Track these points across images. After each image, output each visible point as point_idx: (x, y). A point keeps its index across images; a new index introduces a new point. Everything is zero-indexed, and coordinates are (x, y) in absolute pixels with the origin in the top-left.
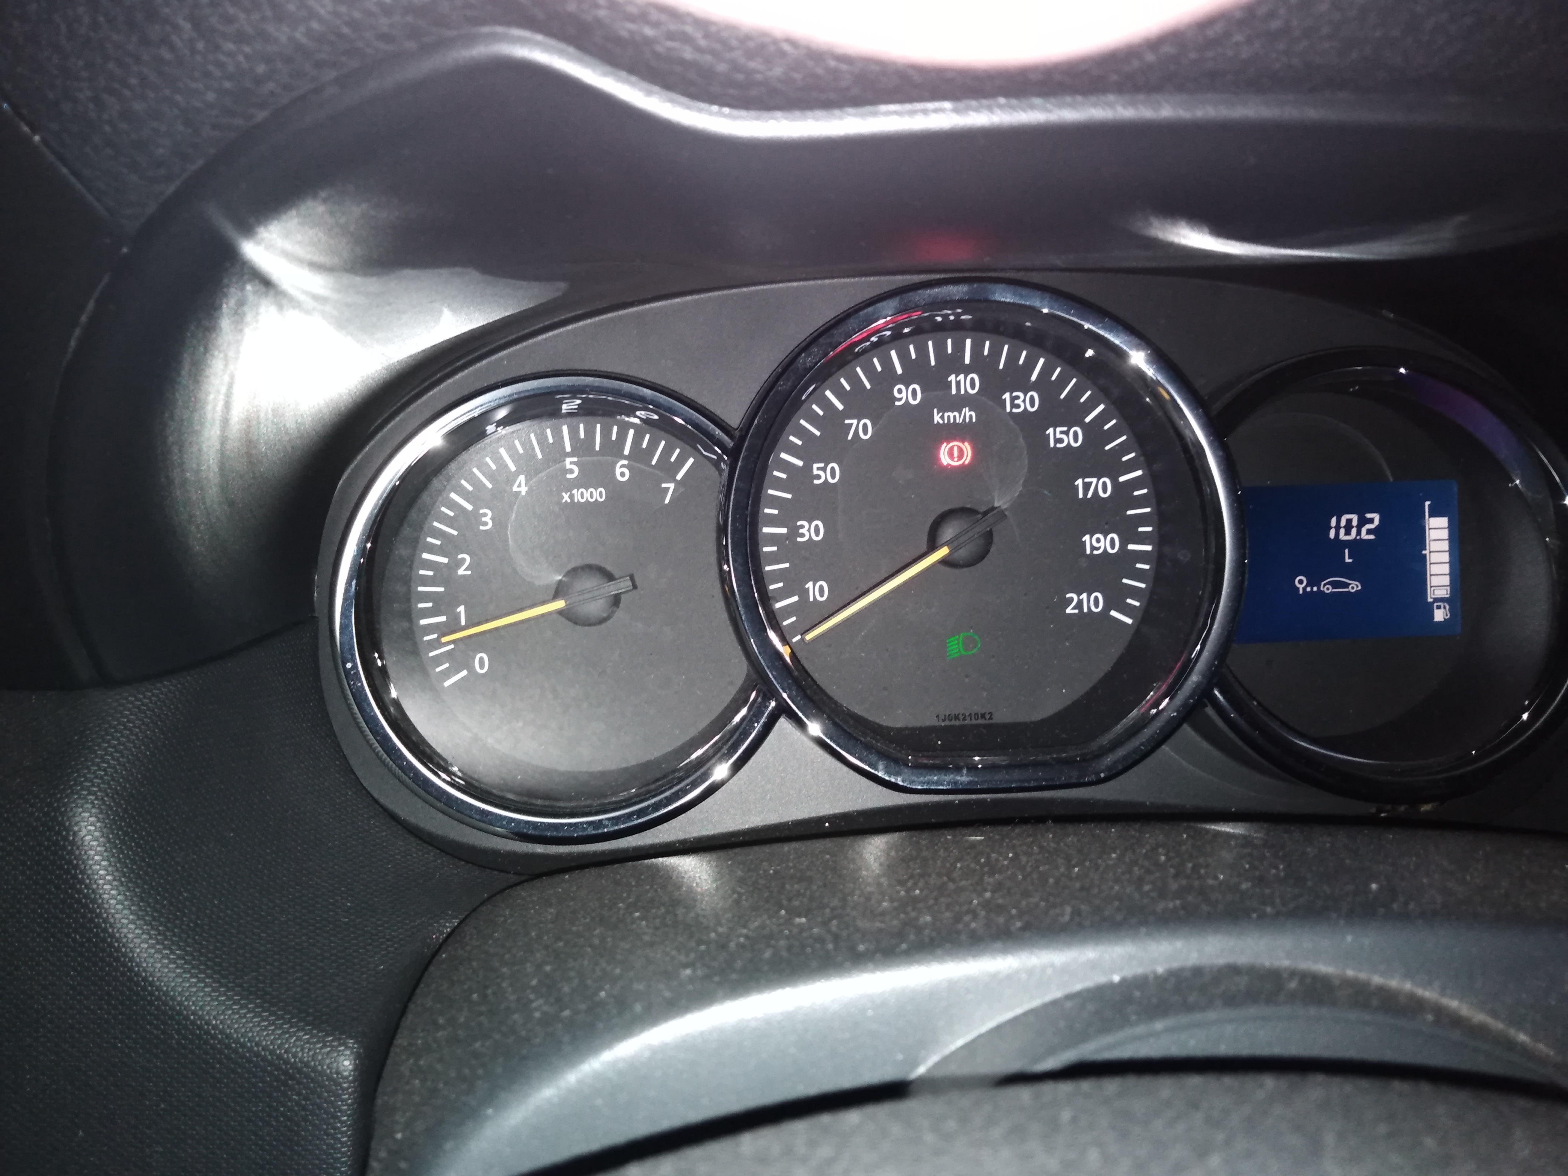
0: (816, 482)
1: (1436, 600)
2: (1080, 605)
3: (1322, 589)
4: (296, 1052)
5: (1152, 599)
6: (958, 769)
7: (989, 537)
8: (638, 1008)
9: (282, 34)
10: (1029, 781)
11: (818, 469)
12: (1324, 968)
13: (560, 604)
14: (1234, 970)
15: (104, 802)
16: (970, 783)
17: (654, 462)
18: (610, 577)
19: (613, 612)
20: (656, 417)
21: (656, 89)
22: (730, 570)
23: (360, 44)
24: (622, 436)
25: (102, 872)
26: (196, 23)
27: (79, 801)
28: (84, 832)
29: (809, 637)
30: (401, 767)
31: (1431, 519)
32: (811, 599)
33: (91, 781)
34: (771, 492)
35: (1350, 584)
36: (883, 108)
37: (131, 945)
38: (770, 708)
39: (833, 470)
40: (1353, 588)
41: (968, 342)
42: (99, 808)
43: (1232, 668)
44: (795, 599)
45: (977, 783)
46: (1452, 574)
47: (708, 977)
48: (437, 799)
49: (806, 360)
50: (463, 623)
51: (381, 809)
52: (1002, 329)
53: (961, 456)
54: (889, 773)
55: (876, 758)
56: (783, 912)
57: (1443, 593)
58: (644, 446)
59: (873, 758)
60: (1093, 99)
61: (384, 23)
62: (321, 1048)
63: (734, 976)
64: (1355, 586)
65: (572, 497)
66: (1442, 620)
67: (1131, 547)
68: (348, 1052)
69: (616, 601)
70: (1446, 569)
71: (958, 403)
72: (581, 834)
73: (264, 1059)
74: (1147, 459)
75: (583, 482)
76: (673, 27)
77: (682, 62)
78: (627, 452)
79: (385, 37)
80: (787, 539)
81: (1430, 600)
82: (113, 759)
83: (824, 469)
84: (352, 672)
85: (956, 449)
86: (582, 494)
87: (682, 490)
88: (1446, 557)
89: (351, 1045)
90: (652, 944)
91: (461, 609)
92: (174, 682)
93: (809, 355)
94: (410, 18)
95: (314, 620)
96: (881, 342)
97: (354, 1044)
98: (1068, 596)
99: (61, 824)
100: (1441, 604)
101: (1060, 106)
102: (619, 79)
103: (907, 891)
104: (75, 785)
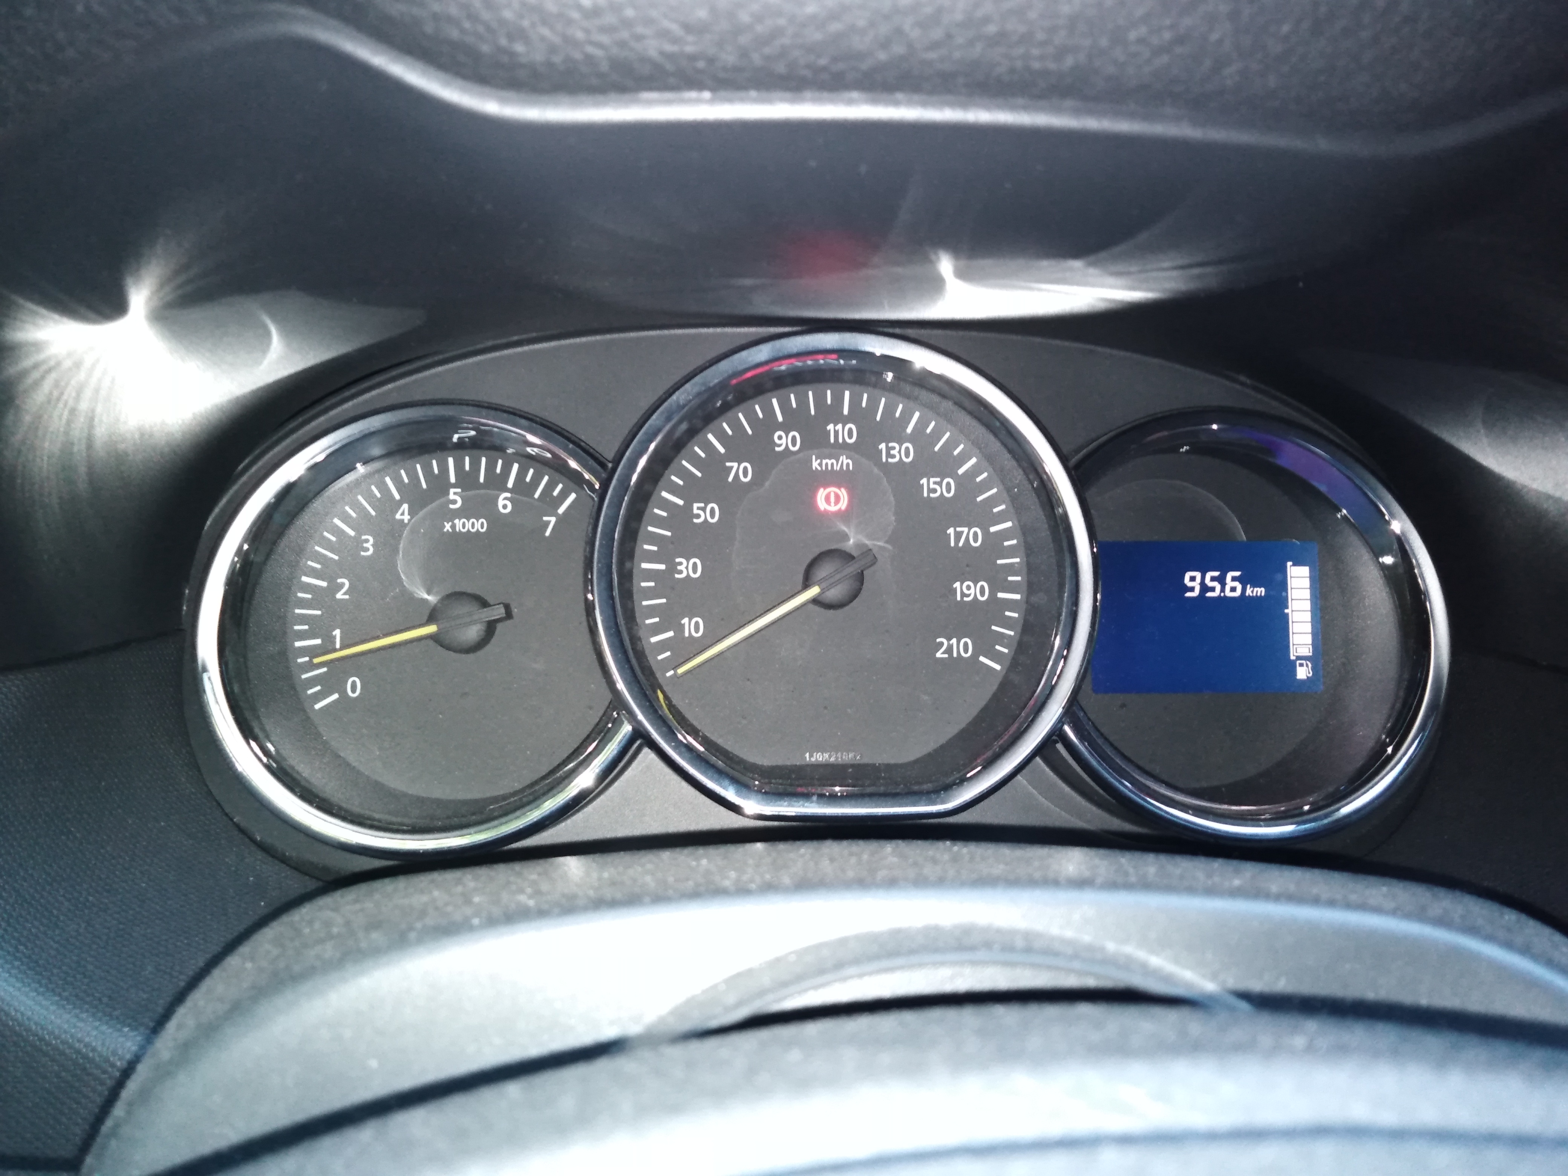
0: (695, 521)
1: (1299, 658)
2: (949, 650)
5: (1020, 647)
7: (860, 578)
11: (698, 508)
13: (432, 629)
17: (537, 496)
19: (488, 640)
21: (432, 69)
22: (594, 598)
24: (507, 469)
29: (681, 671)
32: (687, 635)
34: (650, 528)
39: (713, 510)
41: (847, 394)
44: (671, 634)
46: (1314, 634)
50: (338, 646)
53: (837, 502)
55: (727, 783)
57: (1307, 651)
58: (528, 479)
65: (453, 527)
66: (1306, 678)
67: (1001, 595)
69: (491, 627)
70: (1308, 628)
71: (835, 451)
74: (1018, 512)
75: (465, 512)
78: (510, 484)
80: (665, 573)
81: (1293, 658)
83: (703, 509)
85: (832, 494)
86: (464, 524)
87: (561, 523)
91: (337, 633)
92: (20, 676)
98: (938, 640)
100: (1304, 662)
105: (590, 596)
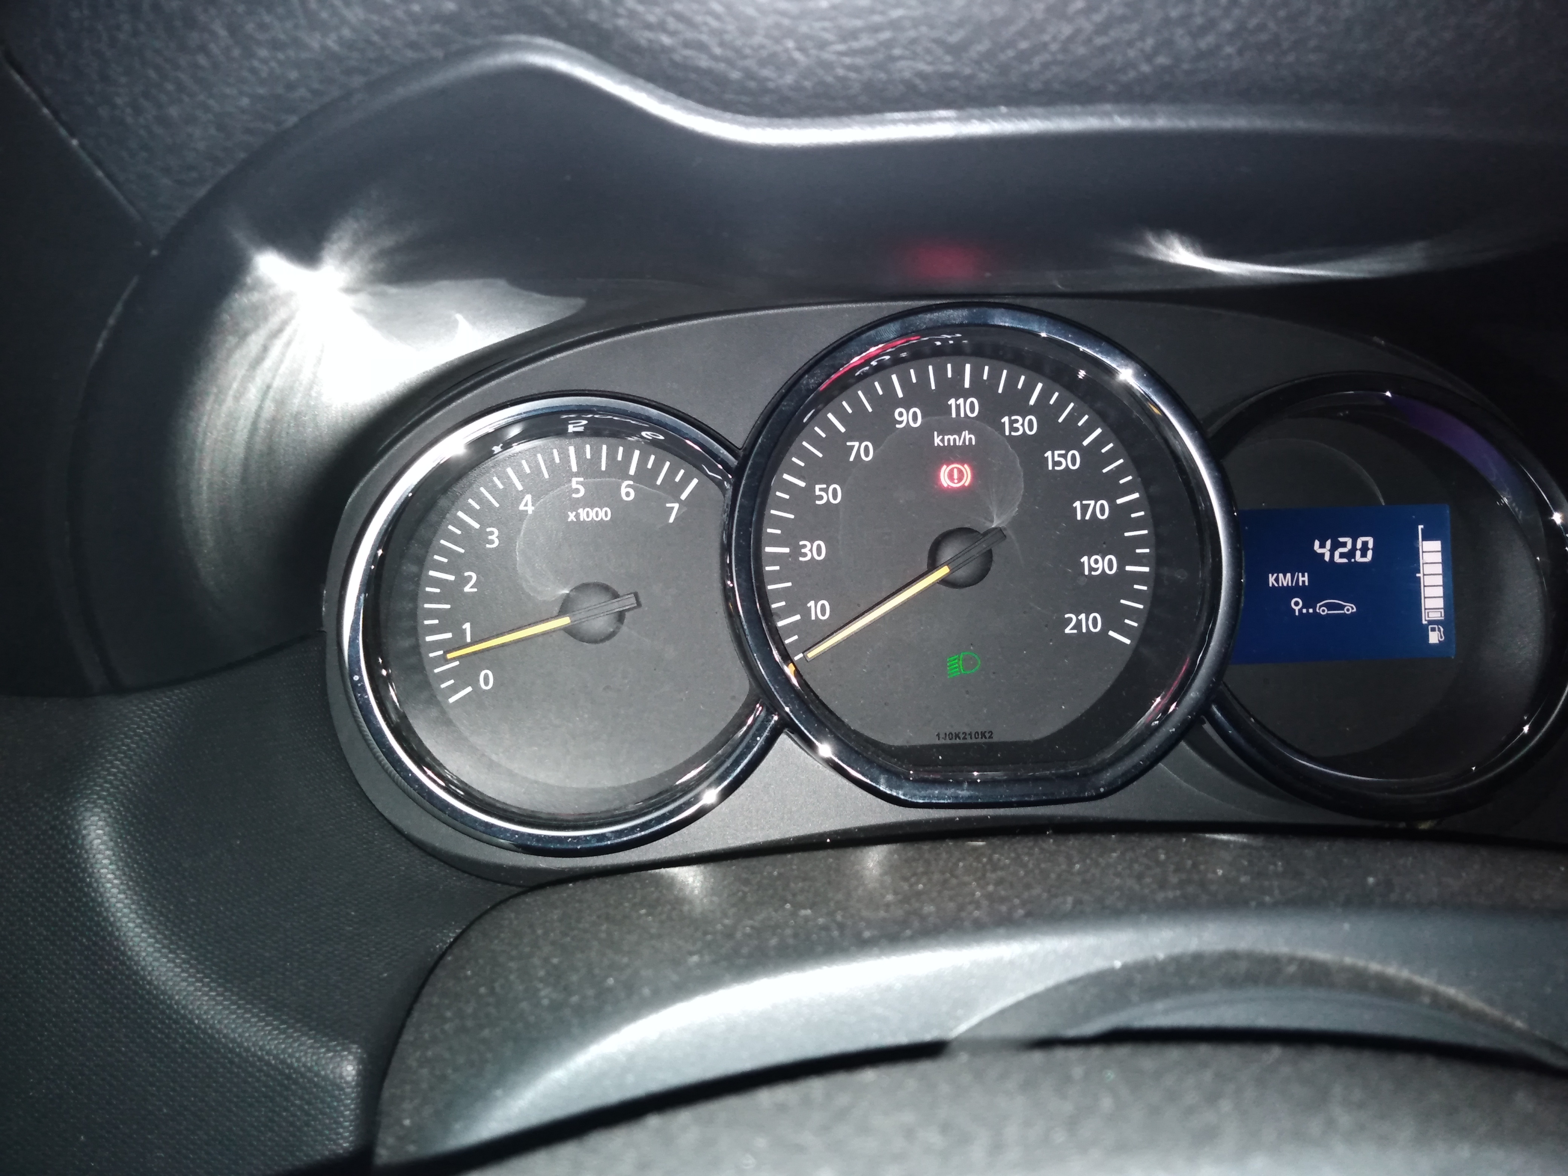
0: (818, 502)
1: (1431, 622)
2: (1078, 625)
3: (1318, 611)
4: (300, 1057)
5: (1150, 620)
6: (958, 784)
7: (988, 556)
8: (646, 991)
9: (314, 41)
10: (1029, 796)
11: (821, 490)
12: (1322, 955)
13: (565, 621)
14: (1233, 956)
15: (113, 808)
16: (970, 797)
17: (659, 482)
18: (615, 596)
19: (618, 628)
20: (661, 437)
21: (672, 96)
22: (733, 587)
23: (388, 52)
24: (628, 457)
25: (110, 876)
26: (233, 30)
27: (89, 805)
28: (93, 835)
29: (811, 655)
30: (405, 778)
31: (1424, 542)
32: (813, 618)
33: (101, 786)
34: (773, 512)
35: (1346, 606)
36: (889, 116)
37: (137, 949)
38: (773, 722)
39: (835, 490)
40: (1348, 610)
41: (968, 367)
42: (108, 812)
43: (1230, 686)
44: (797, 617)
45: (977, 797)
46: (1446, 597)
47: (715, 962)
48: (440, 810)
49: (809, 381)
50: (469, 640)
51: (385, 822)
52: (1001, 353)
53: (960, 480)
54: (890, 787)
55: (877, 772)
56: (788, 906)
57: (1437, 615)
58: (650, 466)
59: (875, 772)
60: (1091, 108)
61: (412, 31)
62: (325, 1053)
63: (741, 961)
64: (1350, 608)
65: (577, 516)
66: (1437, 642)
67: (1129, 568)
68: (351, 1057)
69: (620, 617)
70: (1440, 591)
71: (957, 426)
72: (584, 846)
73: (268, 1064)
74: (1145, 483)
75: (589, 502)
76: (690, 35)
77: (697, 70)
78: (632, 471)
79: (413, 45)
80: (790, 556)
81: (1424, 622)
82: (123, 764)
83: (826, 490)
84: (359, 685)
85: (955, 471)
86: (588, 513)
87: (685, 509)
88: (1439, 580)
89: (354, 1050)
90: (659, 936)
91: (467, 626)
92: (184, 690)
93: (812, 377)
94: (437, 27)
95: (322, 634)
96: (881, 367)
97: (358, 1048)
98: (1067, 616)
99: (70, 827)
100: (1436, 626)
101: (1059, 115)
102: (638, 88)
103: (911, 886)
104: (85, 789)
105: (729, 583)
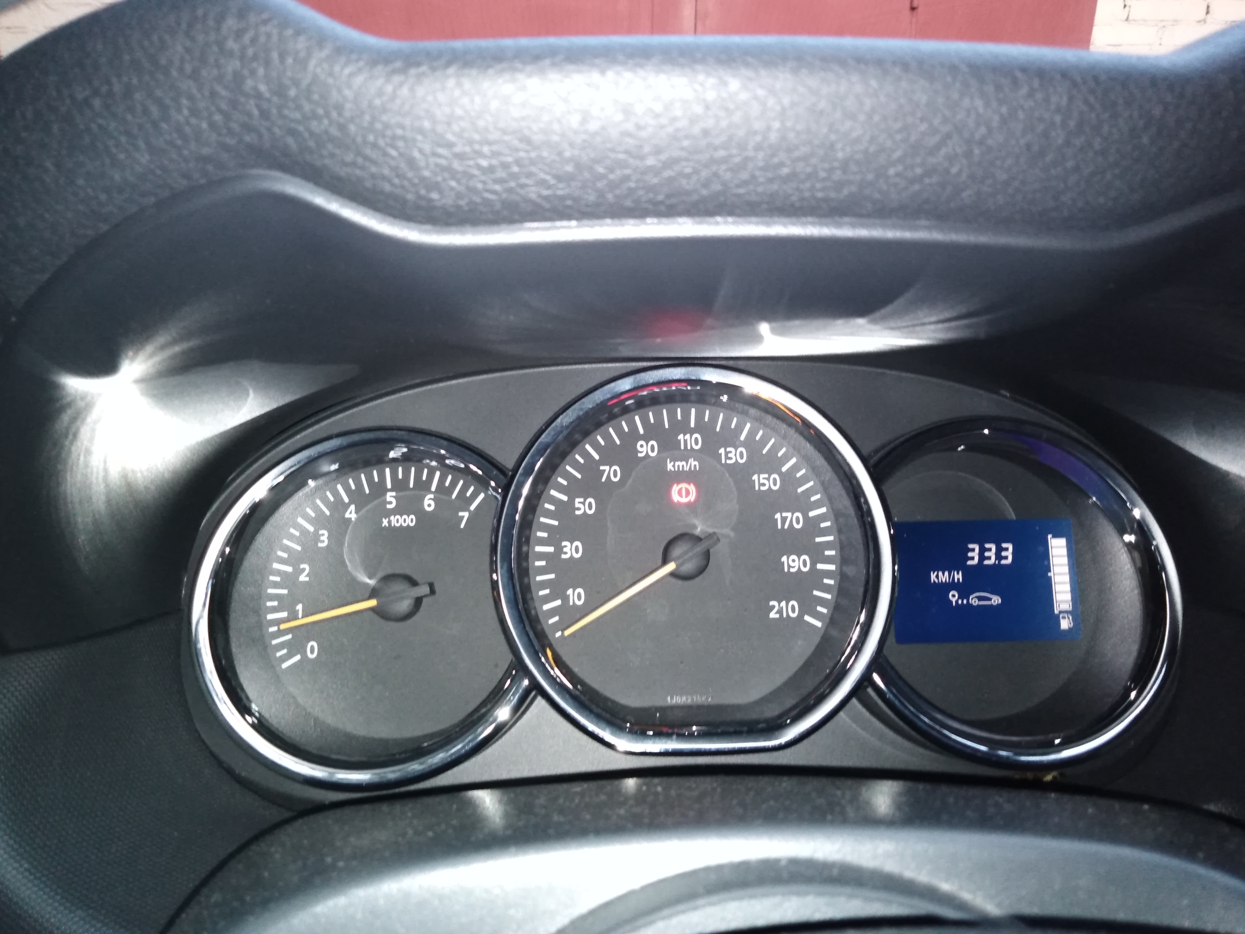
0: (576, 512)
1: (1062, 612)
2: (780, 612)
3: (970, 602)
5: (837, 607)
7: (707, 555)
9: (116, 175)
11: (579, 503)
13: (373, 603)
17: (454, 496)
21: (371, 212)
22: (498, 578)
23: (169, 181)
24: (430, 477)
26: (59, 165)
29: (567, 632)
32: (571, 603)
34: (542, 520)
35: (992, 598)
36: (528, 225)
39: (590, 504)
40: (995, 601)
41: (693, 411)
43: (889, 658)
44: (558, 603)
46: (1073, 591)
51: (215, 761)
53: (688, 495)
57: (1067, 607)
58: (447, 484)
61: (184, 167)
65: (389, 522)
66: (1067, 628)
67: (820, 566)
69: (418, 602)
70: (1068, 587)
71: (685, 456)
74: (831, 500)
75: (398, 511)
76: (374, 169)
77: (383, 193)
78: (433, 488)
79: (186, 176)
80: (554, 554)
81: (1056, 612)
83: (584, 503)
85: (683, 489)
86: (398, 520)
87: (473, 517)
88: (1067, 578)
91: (299, 607)
92: (58, 652)
93: (565, 417)
94: (201, 164)
95: (179, 610)
98: (771, 603)
100: (1066, 615)
102: (343, 204)
105: (495, 576)
